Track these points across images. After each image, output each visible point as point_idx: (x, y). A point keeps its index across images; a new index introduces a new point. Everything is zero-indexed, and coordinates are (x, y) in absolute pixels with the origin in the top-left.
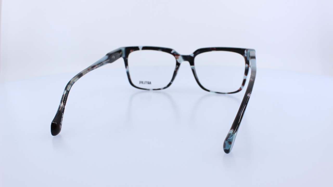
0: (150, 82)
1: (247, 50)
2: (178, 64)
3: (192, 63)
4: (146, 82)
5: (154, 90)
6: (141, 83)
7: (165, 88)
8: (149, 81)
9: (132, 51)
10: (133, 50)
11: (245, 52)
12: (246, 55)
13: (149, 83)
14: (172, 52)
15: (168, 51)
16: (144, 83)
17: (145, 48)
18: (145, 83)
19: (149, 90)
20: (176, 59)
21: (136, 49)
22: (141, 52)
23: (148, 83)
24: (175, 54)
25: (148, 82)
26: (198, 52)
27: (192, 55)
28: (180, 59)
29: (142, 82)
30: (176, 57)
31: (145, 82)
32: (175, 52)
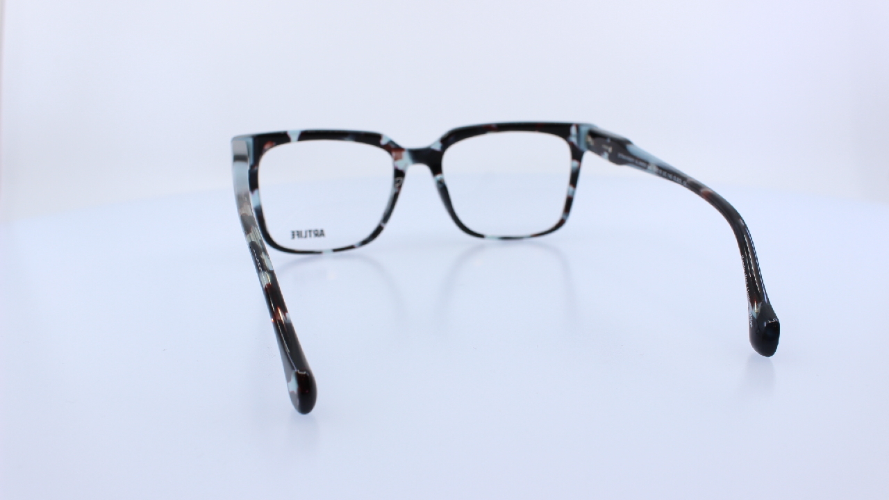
0: (322, 231)
1: (578, 126)
2: (399, 174)
3: (436, 169)
4: (310, 231)
5: (335, 250)
6: (296, 237)
7: (364, 242)
8: (319, 228)
9: (272, 146)
10: (274, 144)
11: (573, 130)
12: (574, 139)
13: (320, 234)
14: (383, 142)
15: (372, 139)
16: (304, 234)
17: (306, 135)
18: (308, 234)
19: (319, 253)
20: (396, 159)
21: (281, 138)
22: (294, 147)
23: (316, 235)
24: (393, 146)
25: (317, 231)
26: (451, 138)
27: (438, 147)
28: (405, 162)
29: (299, 234)
30: (394, 154)
31: (306, 232)
32: (391, 142)
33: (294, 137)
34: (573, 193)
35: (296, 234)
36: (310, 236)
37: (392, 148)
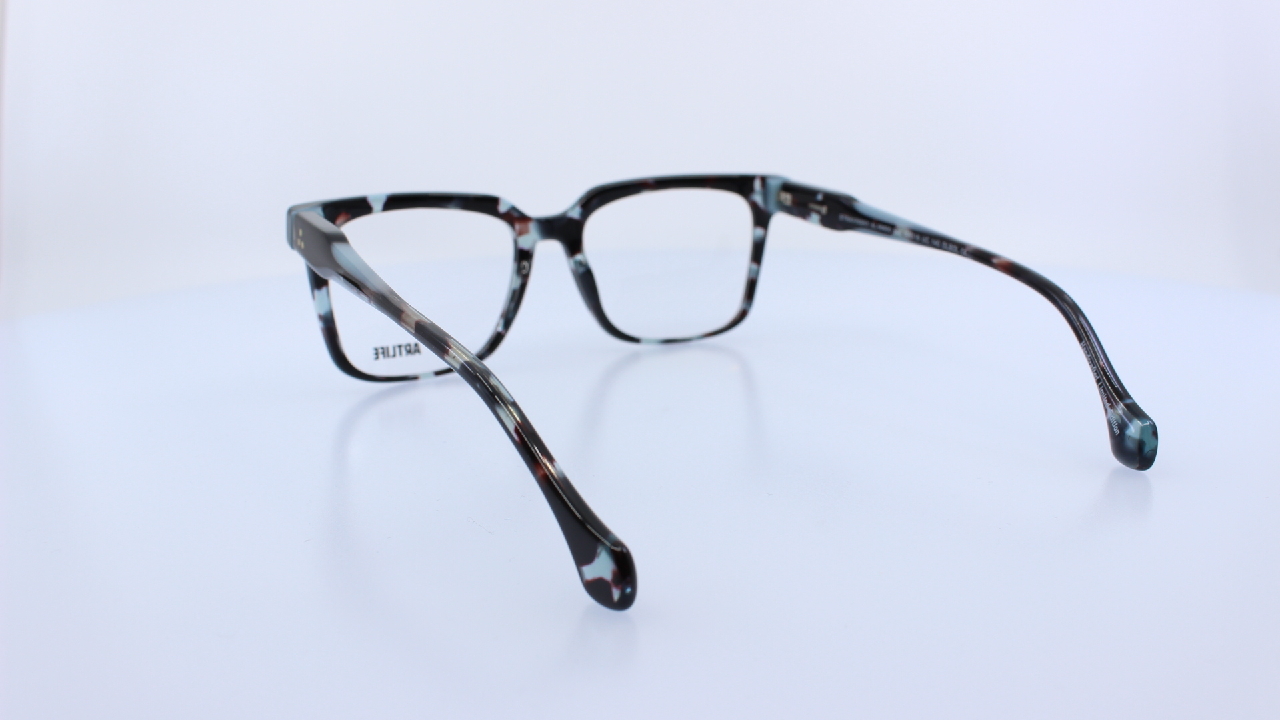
0: (417, 345)
1: (764, 179)
2: (523, 256)
3: (574, 245)
4: (400, 346)
5: (438, 373)
6: (381, 356)
10: (351, 215)
11: (757, 185)
12: (758, 198)
13: (413, 349)
14: (502, 208)
15: (485, 204)
16: (391, 353)
17: (396, 202)
18: (397, 350)
19: (415, 378)
20: (519, 234)
21: (358, 207)
22: (378, 220)
23: (409, 352)
24: (516, 215)
25: (409, 345)
26: (595, 201)
27: (576, 214)
28: (531, 239)
29: (385, 352)
30: (517, 226)
31: (394, 348)
32: (514, 209)
33: (377, 205)
34: (757, 273)
35: (380, 351)
36: (400, 353)
37: (515, 218)
